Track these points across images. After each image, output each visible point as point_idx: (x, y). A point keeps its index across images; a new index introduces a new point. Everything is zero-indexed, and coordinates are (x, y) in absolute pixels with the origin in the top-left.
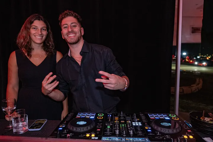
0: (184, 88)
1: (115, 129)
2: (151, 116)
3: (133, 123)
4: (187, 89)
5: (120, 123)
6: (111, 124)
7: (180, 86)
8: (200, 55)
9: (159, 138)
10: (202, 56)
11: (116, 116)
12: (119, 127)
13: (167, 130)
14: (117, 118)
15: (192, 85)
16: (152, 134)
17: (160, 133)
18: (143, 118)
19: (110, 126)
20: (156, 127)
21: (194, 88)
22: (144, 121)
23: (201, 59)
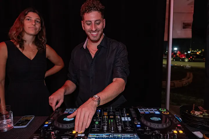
0: (175, 82)
1: (103, 125)
2: (140, 111)
3: (122, 118)
4: (178, 83)
5: (109, 118)
6: (100, 120)
7: (171, 80)
8: (191, 50)
9: (148, 133)
10: (193, 51)
11: (106, 111)
12: (108, 123)
13: (156, 125)
14: (106, 114)
15: (183, 79)
16: (141, 130)
17: (150, 128)
18: (133, 112)
19: (98, 122)
20: (145, 122)
21: (185, 81)
22: (134, 116)
23: (192, 54)
